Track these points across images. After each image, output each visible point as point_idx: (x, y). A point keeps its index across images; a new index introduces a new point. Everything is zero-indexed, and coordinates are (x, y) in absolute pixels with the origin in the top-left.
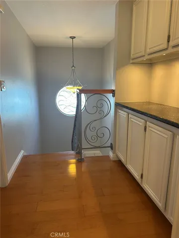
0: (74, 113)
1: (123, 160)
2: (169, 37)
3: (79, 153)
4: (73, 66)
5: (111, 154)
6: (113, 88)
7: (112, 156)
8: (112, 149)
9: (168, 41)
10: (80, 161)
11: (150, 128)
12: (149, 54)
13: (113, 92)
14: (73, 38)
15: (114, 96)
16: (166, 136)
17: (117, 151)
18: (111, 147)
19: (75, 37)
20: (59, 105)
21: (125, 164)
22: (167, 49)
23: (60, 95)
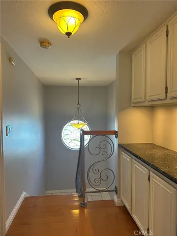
0: (78, 147)
1: (128, 208)
2: (166, 89)
3: (82, 196)
4: (79, 104)
5: (116, 199)
6: (116, 129)
7: (117, 201)
8: (117, 193)
9: (167, 93)
10: (82, 206)
11: (154, 179)
12: (149, 101)
13: (116, 133)
14: (78, 79)
15: (116, 137)
16: (170, 192)
17: (121, 196)
18: (116, 191)
19: (80, 79)
20: (65, 139)
21: (130, 212)
22: (165, 99)
23: (65, 130)
